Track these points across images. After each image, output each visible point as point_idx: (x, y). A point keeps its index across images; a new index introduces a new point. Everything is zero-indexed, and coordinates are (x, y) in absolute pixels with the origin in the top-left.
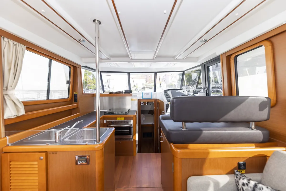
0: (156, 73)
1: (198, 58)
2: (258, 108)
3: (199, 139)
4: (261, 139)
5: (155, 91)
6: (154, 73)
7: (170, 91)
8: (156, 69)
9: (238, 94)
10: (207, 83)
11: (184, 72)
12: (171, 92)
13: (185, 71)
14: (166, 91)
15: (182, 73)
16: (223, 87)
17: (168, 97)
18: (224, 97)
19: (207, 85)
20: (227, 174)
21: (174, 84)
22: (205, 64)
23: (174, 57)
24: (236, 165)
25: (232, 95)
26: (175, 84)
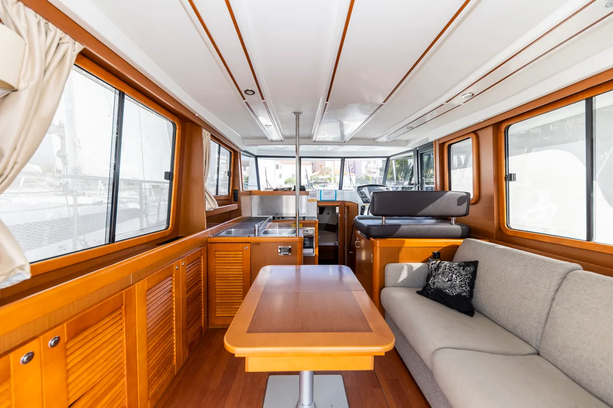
0: (343, 159)
1: (407, 142)
2: (456, 203)
3: (397, 233)
4: (460, 234)
5: (340, 188)
6: (340, 159)
7: (366, 188)
8: (344, 152)
9: (450, 189)
10: (420, 176)
11: (388, 158)
12: (369, 190)
13: (390, 157)
14: (360, 188)
15: (386, 159)
16: (434, 182)
17: (363, 196)
18: (436, 191)
19: (420, 180)
20: (422, 262)
21: (373, 176)
22: (418, 149)
23: (374, 139)
24: (431, 254)
25: (444, 190)
26: (375, 176)
